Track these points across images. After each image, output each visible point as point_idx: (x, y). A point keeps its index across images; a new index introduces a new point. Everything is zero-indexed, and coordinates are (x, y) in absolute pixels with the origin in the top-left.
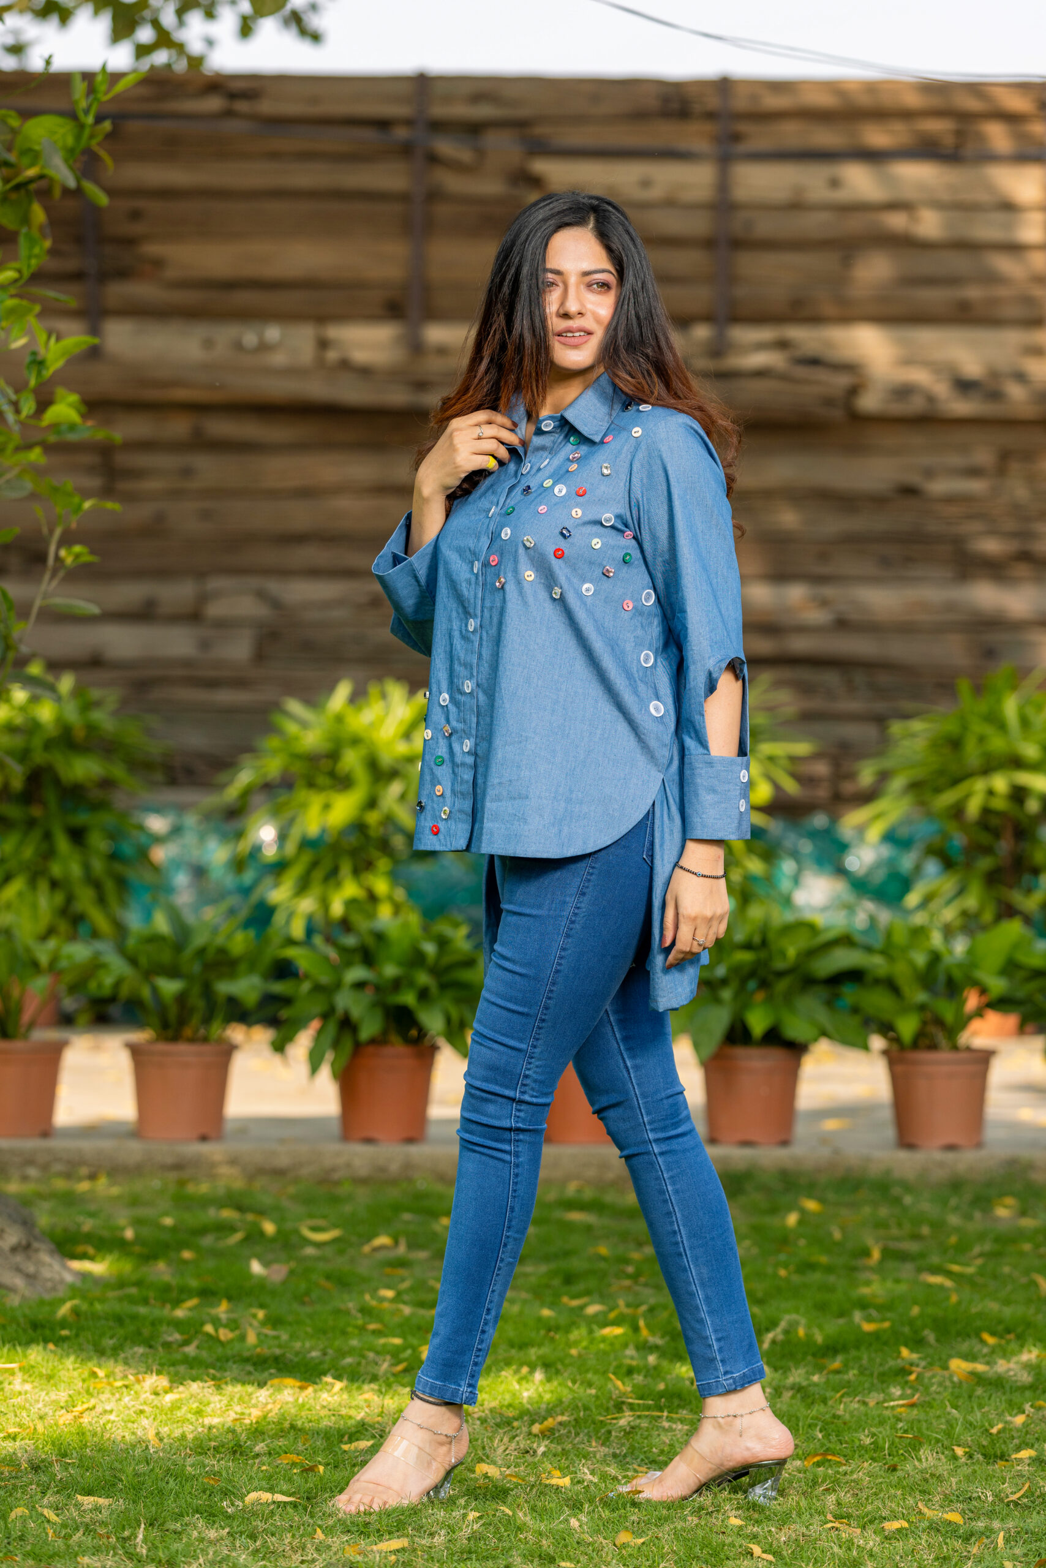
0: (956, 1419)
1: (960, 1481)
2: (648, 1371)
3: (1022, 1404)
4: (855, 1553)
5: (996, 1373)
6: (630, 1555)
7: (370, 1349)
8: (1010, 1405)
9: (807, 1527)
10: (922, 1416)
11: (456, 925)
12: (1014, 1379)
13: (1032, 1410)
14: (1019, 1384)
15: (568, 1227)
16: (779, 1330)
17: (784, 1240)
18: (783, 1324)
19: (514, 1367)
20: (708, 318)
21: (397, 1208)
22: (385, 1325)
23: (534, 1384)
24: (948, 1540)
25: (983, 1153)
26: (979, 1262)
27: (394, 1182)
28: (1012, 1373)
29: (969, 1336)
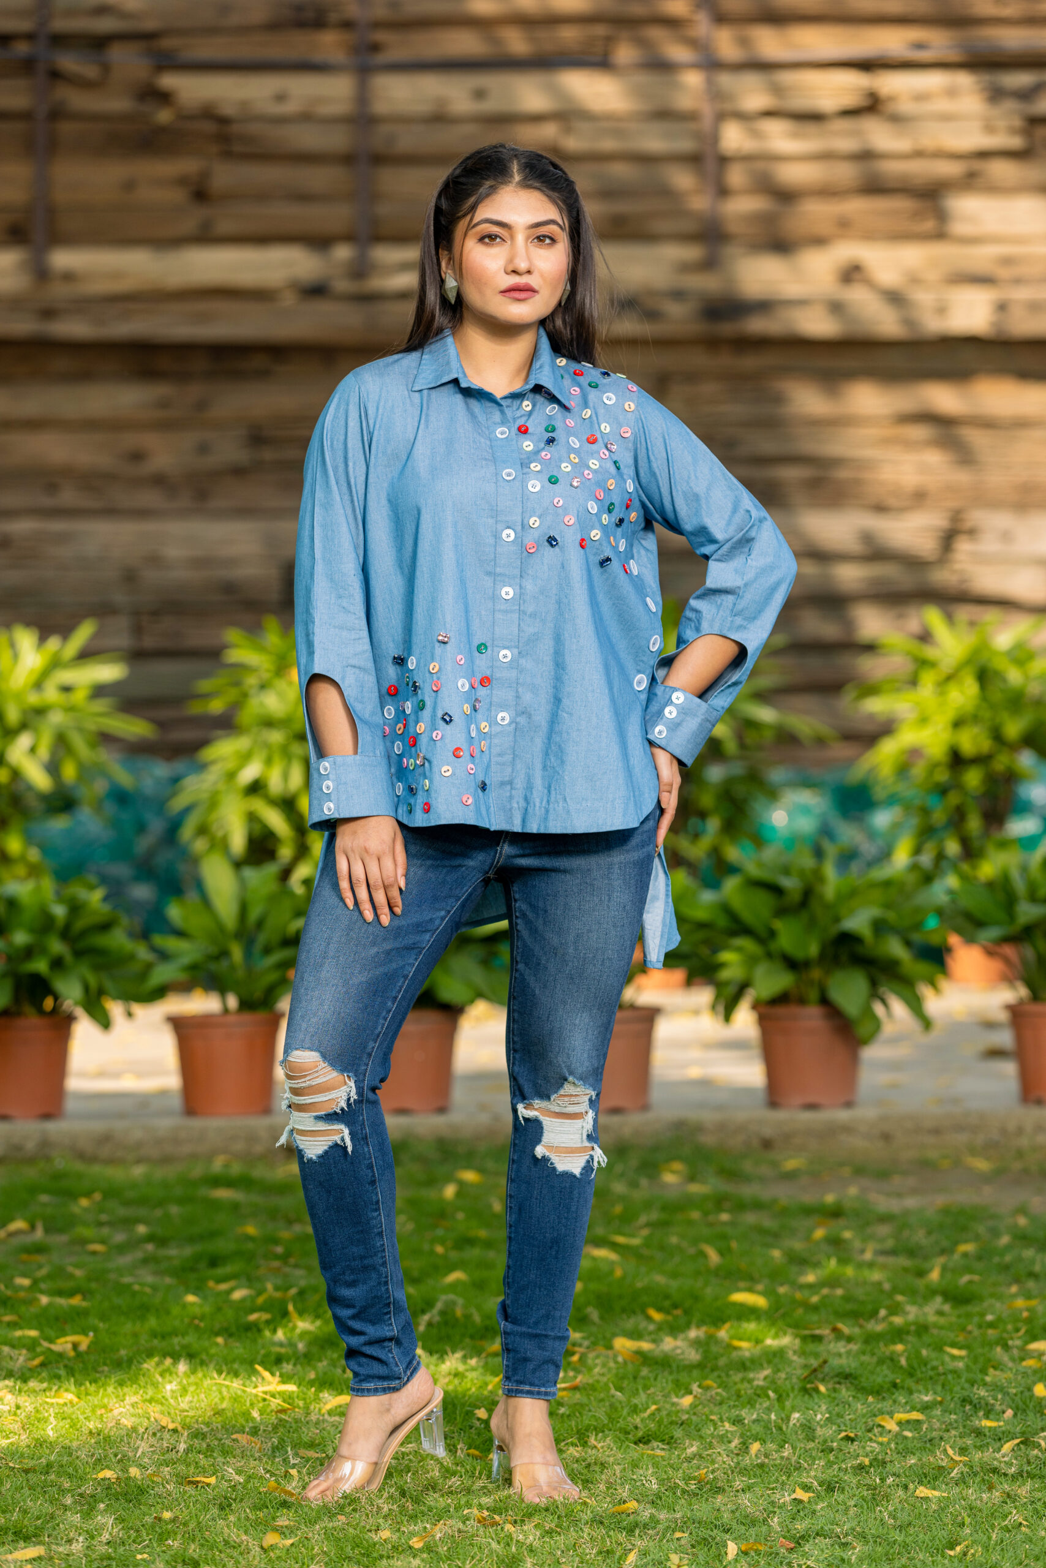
0: (620, 1402)
1: (624, 1469)
2: (297, 1359)
3: (689, 1384)
4: (514, 1549)
5: (662, 1351)
6: (279, 1558)
7: (5, 1343)
8: (677, 1386)
9: (464, 1523)
10: (585, 1400)
11: (92, 888)
12: (682, 1357)
13: (700, 1390)
14: (687, 1363)
15: (215, 1205)
16: (435, 1311)
17: (442, 1214)
18: (439, 1305)
19: (156, 1359)
20: (349, 237)
21: (33, 1190)
22: (20, 1317)
23: (178, 1376)
24: (611, 1533)
25: (650, 1116)
26: (645, 1232)
27: (31, 1160)
28: (679, 1351)
29: (634, 1312)
